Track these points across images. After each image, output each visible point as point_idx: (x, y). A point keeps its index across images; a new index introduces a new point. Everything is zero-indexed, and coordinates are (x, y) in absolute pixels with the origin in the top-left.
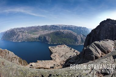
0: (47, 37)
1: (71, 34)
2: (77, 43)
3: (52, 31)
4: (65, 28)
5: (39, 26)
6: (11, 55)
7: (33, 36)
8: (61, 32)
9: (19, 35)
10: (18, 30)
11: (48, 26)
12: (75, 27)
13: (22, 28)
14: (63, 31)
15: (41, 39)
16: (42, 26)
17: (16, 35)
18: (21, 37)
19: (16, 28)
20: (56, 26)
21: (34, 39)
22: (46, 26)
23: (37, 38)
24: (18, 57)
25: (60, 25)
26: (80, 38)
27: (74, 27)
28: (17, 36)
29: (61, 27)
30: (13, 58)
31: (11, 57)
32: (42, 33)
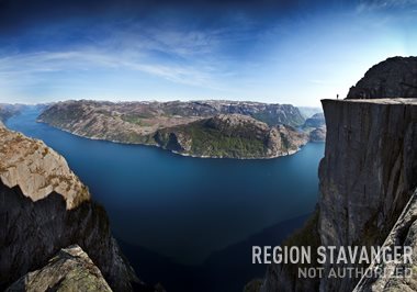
0: (181, 135)
1: (250, 125)
2: (270, 151)
3: (194, 119)
4: (232, 108)
5: (156, 103)
6: (54, 166)
7: (137, 129)
8: (220, 120)
9: (95, 120)
10: (93, 107)
11: (183, 104)
12: (260, 106)
13: (107, 104)
14: (225, 118)
15: (161, 139)
16: (165, 104)
17: (85, 118)
18: (99, 125)
19: (87, 99)
20: (205, 105)
21: (140, 136)
22: (176, 104)
23: (148, 136)
24: (80, 184)
25: (216, 102)
26: (278, 135)
27: (258, 107)
28: (88, 121)
29: (219, 108)
30: (54, 177)
31: (50, 172)
32: (164, 123)
